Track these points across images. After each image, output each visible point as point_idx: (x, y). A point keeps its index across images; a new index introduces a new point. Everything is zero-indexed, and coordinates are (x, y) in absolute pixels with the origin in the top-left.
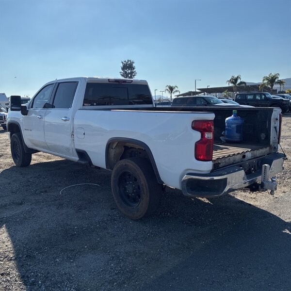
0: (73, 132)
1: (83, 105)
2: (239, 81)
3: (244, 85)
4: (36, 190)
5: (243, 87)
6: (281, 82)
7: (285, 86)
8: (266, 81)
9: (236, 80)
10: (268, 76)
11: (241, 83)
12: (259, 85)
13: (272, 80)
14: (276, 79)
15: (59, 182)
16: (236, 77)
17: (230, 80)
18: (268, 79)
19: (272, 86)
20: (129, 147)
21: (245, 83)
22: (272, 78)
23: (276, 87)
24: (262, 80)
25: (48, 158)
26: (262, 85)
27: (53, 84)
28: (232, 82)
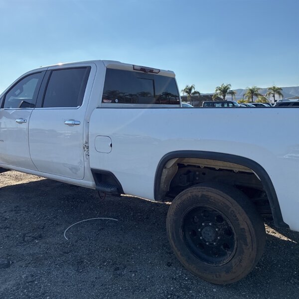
0: (87, 143)
1: (103, 102)
2: (193, 91)
3: (198, 95)
4: (24, 235)
5: (197, 96)
6: (232, 93)
7: (236, 97)
8: (219, 91)
9: (190, 89)
10: (221, 87)
11: (195, 93)
12: (212, 96)
13: (225, 91)
14: (227, 89)
15: (54, 217)
16: (190, 86)
17: (185, 90)
18: (220, 90)
19: (224, 96)
20: (186, 164)
21: (198, 93)
22: (224, 88)
23: (228, 97)
24: (215, 90)
25: (17, 178)
26: (215, 95)
27: (40, 72)
28: (187, 92)
